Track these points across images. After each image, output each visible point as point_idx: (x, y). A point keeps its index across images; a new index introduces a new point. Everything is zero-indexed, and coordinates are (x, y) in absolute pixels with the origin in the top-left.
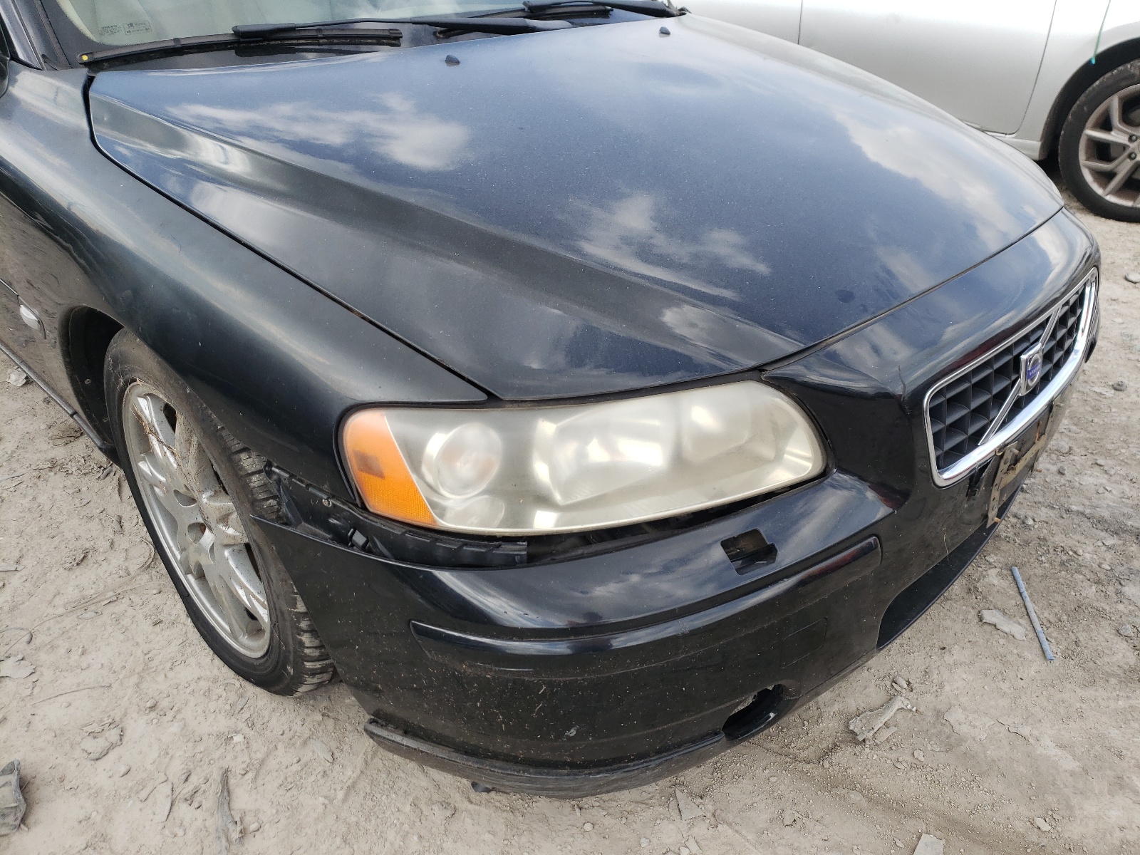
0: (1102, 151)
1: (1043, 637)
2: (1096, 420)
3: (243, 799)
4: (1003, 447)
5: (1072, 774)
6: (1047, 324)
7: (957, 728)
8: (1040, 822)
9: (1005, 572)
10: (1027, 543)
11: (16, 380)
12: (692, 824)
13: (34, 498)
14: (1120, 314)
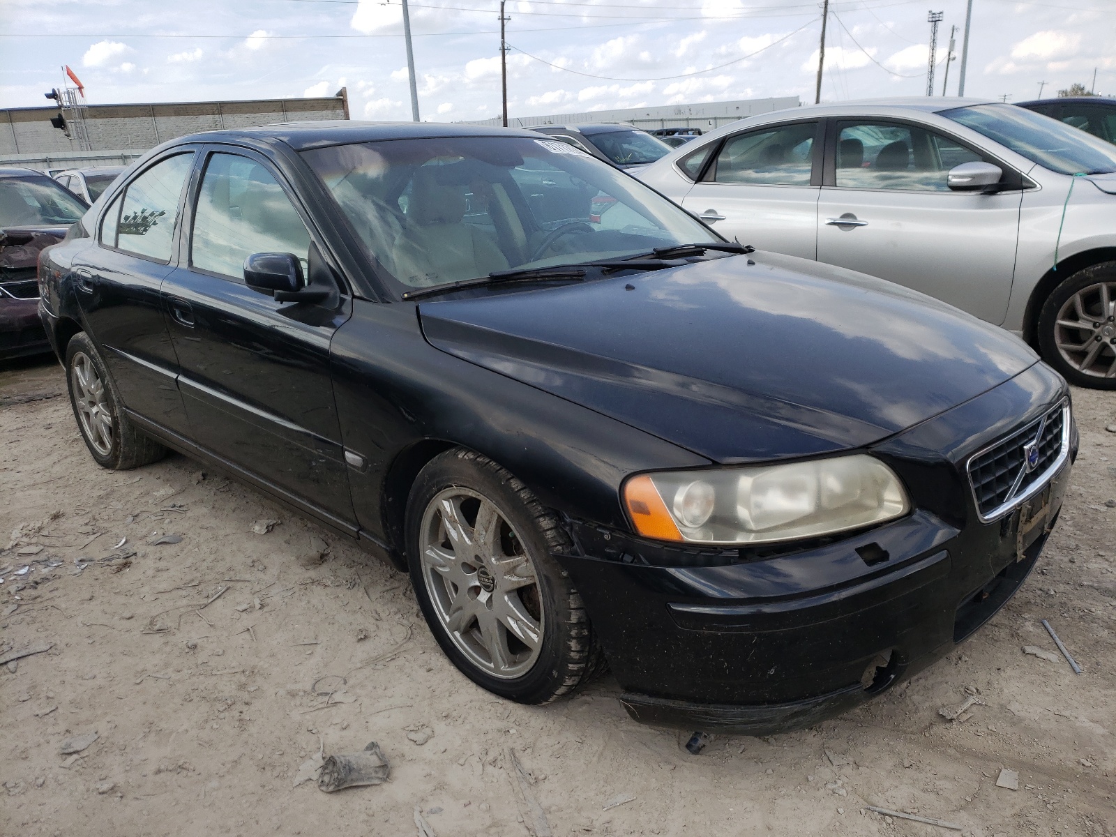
0: (1073, 336)
1: (1072, 661)
2: (1095, 527)
3: (528, 763)
4: (1020, 504)
5: (1103, 736)
6: (1039, 426)
7: (1017, 713)
8: (1083, 761)
9: (1038, 624)
10: (1052, 606)
11: (259, 530)
12: (841, 767)
13: (309, 602)
14: (1105, 455)
